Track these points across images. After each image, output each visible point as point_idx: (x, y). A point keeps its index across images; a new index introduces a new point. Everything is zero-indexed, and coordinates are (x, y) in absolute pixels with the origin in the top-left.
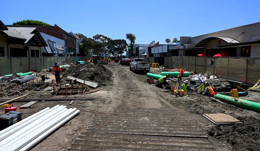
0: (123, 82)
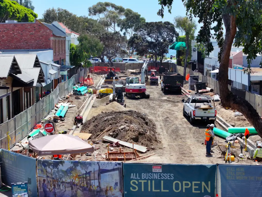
0: (175, 143)
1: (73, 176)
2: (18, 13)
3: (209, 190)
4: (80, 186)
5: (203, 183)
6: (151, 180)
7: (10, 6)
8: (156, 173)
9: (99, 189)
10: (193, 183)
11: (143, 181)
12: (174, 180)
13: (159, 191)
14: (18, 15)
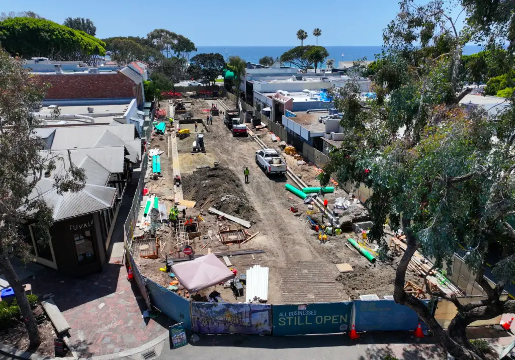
0: (267, 211)
1: (226, 316)
2: (90, 46)
3: (346, 321)
4: (233, 323)
5: (341, 317)
6: (297, 316)
7: (82, 39)
8: (301, 311)
9: (250, 325)
10: (333, 316)
11: (290, 318)
12: (317, 315)
13: (303, 324)
14: (90, 48)
